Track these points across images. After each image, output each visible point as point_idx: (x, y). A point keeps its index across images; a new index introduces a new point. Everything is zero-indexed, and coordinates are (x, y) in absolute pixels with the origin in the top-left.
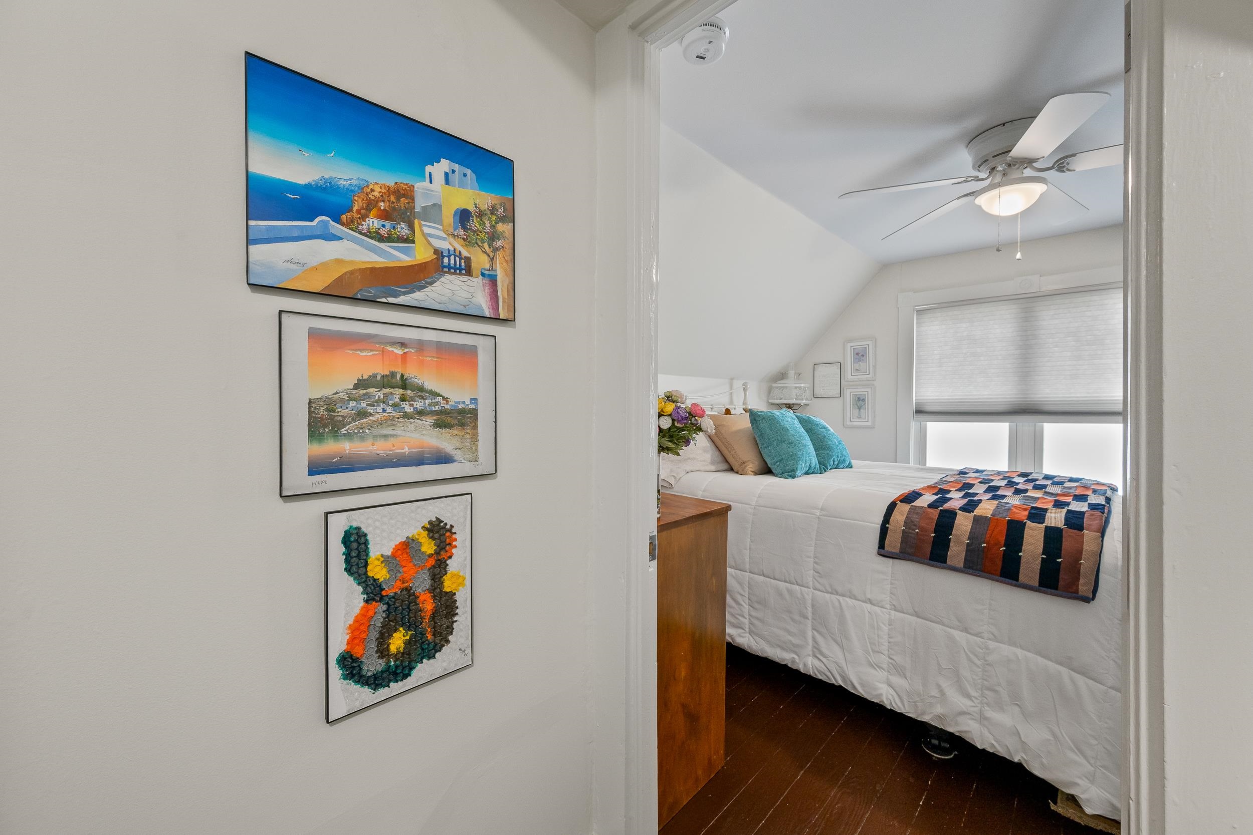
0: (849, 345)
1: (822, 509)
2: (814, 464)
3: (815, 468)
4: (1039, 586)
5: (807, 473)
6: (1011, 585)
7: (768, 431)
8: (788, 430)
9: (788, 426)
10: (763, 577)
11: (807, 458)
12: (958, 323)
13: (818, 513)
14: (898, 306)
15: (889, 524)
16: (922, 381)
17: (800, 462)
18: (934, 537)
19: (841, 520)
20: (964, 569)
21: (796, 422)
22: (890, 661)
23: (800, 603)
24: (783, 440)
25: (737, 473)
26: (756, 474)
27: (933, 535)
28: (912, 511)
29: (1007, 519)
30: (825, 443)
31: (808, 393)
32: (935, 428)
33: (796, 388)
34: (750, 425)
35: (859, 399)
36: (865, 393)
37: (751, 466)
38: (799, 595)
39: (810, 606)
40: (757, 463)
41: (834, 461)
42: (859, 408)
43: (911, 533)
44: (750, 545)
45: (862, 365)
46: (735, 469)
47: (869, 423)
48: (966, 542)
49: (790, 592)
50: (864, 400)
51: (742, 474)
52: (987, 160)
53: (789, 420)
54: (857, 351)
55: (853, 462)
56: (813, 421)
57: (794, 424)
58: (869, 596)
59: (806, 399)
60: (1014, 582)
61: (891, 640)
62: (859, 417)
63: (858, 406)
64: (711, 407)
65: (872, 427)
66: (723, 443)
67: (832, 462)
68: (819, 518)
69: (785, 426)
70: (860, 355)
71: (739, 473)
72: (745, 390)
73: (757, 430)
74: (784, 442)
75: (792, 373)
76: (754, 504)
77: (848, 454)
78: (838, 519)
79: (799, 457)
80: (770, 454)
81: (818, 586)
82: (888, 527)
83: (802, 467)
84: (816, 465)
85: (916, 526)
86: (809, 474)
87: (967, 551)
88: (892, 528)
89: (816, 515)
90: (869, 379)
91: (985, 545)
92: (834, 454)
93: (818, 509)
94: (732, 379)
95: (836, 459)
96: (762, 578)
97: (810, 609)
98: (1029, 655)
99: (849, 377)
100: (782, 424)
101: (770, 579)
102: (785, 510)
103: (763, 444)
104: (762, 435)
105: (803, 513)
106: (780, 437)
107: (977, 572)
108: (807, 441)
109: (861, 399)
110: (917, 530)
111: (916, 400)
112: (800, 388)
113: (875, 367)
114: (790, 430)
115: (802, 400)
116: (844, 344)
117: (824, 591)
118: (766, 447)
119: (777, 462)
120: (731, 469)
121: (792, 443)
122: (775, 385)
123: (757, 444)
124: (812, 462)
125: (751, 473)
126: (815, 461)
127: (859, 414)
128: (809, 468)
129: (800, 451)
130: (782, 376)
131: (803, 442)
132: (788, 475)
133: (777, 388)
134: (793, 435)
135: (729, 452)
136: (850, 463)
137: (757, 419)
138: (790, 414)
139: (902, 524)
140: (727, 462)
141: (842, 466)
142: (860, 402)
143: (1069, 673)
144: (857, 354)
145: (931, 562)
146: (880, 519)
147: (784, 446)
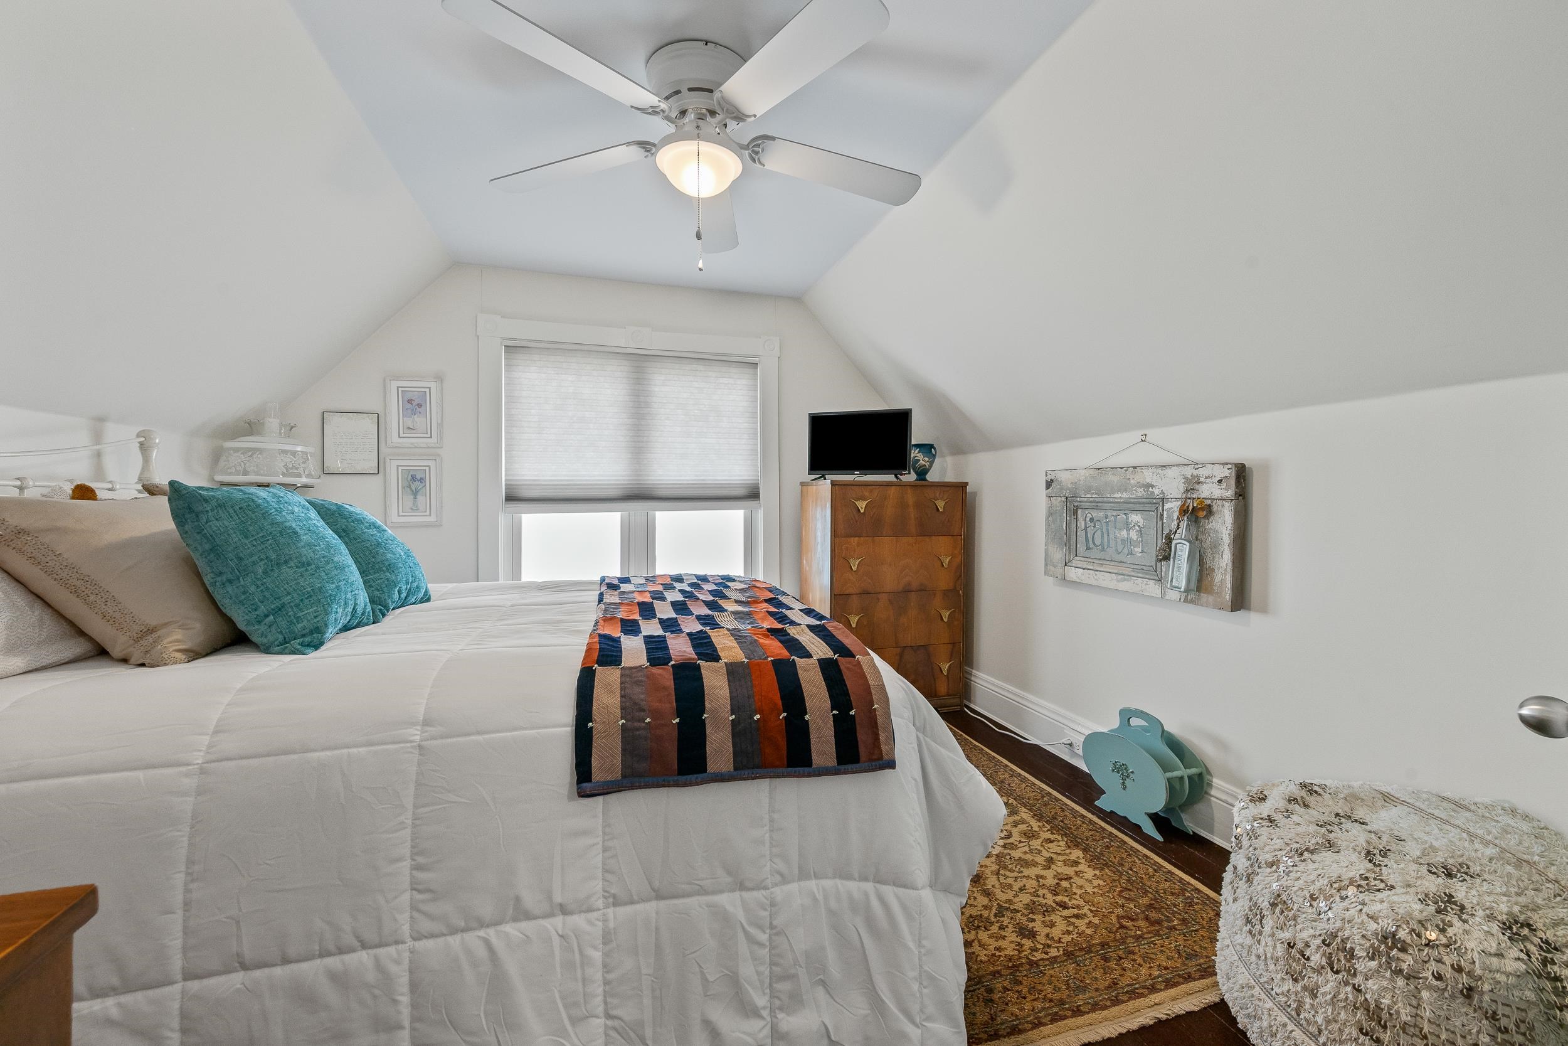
0: (394, 385)
1: (427, 723)
2: (362, 605)
3: (363, 614)
4: (838, 765)
5: (346, 628)
6: (804, 776)
7: (235, 538)
8: (295, 533)
9: (294, 525)
10: (241, 974)
11: (349, 596)
12: (562, 374)
13: (415, 734)
14: (478, 334)
15: (592, 721)
16: (514, 452)
17: (334, 606)
18: (678, 724)
19: (480, 738)
20: (735, 773)
21: (313, 514)
22: (610, 1023)
23: (375, 997)
24: (283, 559)
25: (125, 661)
26: (194, 655)
27: (677, 720)
28: (628, 679)
29: (769, 659)
30: (379, 558)
31: (313, 466)
32: (532, 521)
33: (285, 452)
34: (169, 525)
35: (413, 477)
36: (424, 468)
37: (179, 637)
38: (371, 977)
39: (405, 989)
40: (198, 626)
41: (400, 592)
42: (415, 494)
43: (638, 729)
44: (187, 891)
45: (419, 421)
46: (116, 652)
47: (433, 519)
48: (731, 718)
49: (338, 979)
50: (422, 480)
51: (143, 665)
52: (678, 92)
53: (296, 510)
54: (409, 396)
55: (433, 588)
56: (350, 512)
57: (311, 519)
58: (558, 898)
59: (309, 476)
60: (807, 769)
61: (611, 976)
62: (414, 508)
63: (412, 491)
64: (18, 483)
65: (437, 525)
66: (64, 583)
67: (396, 596)
68: (420, 747)
69: (287, 524)
70: (414, 404)
71: (133, 661)
72: (144, 448)
73: (198, 537)
74: (286, 562)
75: (273, 423)
76: (198, 758)
77: (423, 575)
78: (473, 738)
79: (331, 595)
80: (243, 597)
81: (426, 925)
82: (592, 728)
83: (339, 615)
84: (365, 606)
85: (643, 710)
86: (349, 630)
87: (734, 736)
88: (600, 727)
89: (411, 742)
90: (433, 445)
91: (758, 716)
92: (399, 577)
93: (413, 724)
94: (101, 420)
95: (404, 588)
96: (237, 979)
97: (405, 999)
98: (828, 883)
99: (394, 438)
100: (279, 519)
101: (266, 971)
102: (315, 751)
103: (221, 574)
104: (215, 551)
105: (372, 744)
106: (275, 551)
107: (755, 771)
108: (344, 557)
109: (418, 477)
110: (648, 720)
111: (506, 480)
112: (294, 453)
113: (440, 425)
114: (301, 532)
115: (299, 476)
116: (384, 380)
117: (445, 932)
118: (230, 581)
119: (267, 616)
120: (100, 653)
121: (309, 564)
122: (229, 444)
123: (198, 575)
124: (358, 602)
125: (179, 655)
126: (363, 597)
127: (415, 503)
128: (352, 616)
129: (331, 580)
130: (250, 427)
131: (336, 559)
132: (302, 644)
133: (236, 450)
134: (309, 545)
135: (91, 605)
136: (426, 592)
137: (198, 507)
138: (297, 498)
139: (618, 712)
140: (81, 633)
141: (413, 600)
142: (414, 483)
143: (875, 887)
144: (410, 401)
145: (683, 778)
146: (567, 714)
147: (287, 572)
